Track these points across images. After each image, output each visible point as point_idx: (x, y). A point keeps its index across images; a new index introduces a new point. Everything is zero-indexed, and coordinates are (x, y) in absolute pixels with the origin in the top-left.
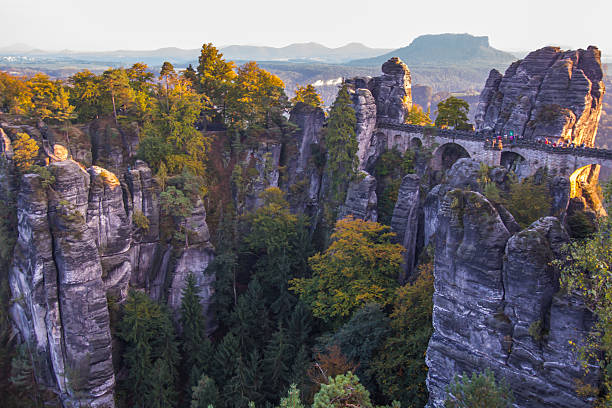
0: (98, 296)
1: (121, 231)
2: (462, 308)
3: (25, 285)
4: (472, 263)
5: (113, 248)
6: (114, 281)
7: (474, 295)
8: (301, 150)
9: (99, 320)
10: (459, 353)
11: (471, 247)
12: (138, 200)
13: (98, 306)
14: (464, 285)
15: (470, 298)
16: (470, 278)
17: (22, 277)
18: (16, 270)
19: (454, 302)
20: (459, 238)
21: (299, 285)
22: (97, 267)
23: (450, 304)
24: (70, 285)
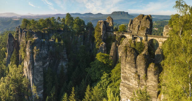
0: (41, 69)
1: (47, 54)
2: (128, 74)
3: (27, 64)
4: (130, 63)
5: (45, 58)
6: (45, 66)
7: (130, 71)
8: (88, 37)
9: (41, 75)
10: (128, 86)
11: (129, 59)
12: (51, 47)
13: (41, 72)
14: (128, 68)
15: (129, 71)
16: (129, 66)
17: (26, 62)
18: (25, 61)
19: (126, 73)
20: (126, 57)
21: (88, 70)
22: (41, 63)
23: (125, 73)
24: (35, 66)
